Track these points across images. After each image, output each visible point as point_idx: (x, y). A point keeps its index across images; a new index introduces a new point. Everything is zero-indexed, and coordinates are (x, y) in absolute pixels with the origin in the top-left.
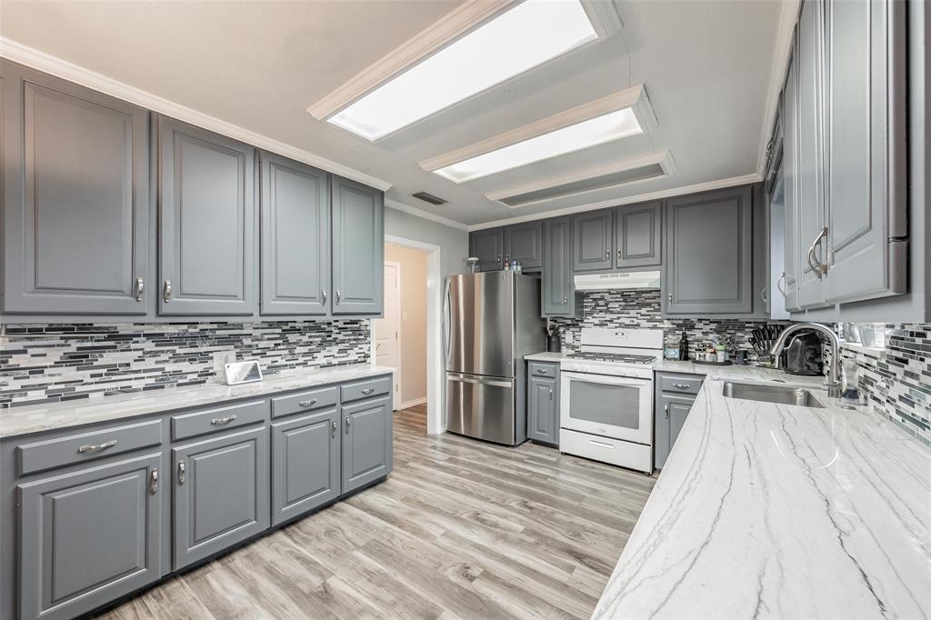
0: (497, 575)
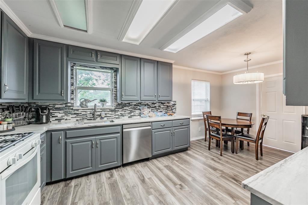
0: (172, 183)
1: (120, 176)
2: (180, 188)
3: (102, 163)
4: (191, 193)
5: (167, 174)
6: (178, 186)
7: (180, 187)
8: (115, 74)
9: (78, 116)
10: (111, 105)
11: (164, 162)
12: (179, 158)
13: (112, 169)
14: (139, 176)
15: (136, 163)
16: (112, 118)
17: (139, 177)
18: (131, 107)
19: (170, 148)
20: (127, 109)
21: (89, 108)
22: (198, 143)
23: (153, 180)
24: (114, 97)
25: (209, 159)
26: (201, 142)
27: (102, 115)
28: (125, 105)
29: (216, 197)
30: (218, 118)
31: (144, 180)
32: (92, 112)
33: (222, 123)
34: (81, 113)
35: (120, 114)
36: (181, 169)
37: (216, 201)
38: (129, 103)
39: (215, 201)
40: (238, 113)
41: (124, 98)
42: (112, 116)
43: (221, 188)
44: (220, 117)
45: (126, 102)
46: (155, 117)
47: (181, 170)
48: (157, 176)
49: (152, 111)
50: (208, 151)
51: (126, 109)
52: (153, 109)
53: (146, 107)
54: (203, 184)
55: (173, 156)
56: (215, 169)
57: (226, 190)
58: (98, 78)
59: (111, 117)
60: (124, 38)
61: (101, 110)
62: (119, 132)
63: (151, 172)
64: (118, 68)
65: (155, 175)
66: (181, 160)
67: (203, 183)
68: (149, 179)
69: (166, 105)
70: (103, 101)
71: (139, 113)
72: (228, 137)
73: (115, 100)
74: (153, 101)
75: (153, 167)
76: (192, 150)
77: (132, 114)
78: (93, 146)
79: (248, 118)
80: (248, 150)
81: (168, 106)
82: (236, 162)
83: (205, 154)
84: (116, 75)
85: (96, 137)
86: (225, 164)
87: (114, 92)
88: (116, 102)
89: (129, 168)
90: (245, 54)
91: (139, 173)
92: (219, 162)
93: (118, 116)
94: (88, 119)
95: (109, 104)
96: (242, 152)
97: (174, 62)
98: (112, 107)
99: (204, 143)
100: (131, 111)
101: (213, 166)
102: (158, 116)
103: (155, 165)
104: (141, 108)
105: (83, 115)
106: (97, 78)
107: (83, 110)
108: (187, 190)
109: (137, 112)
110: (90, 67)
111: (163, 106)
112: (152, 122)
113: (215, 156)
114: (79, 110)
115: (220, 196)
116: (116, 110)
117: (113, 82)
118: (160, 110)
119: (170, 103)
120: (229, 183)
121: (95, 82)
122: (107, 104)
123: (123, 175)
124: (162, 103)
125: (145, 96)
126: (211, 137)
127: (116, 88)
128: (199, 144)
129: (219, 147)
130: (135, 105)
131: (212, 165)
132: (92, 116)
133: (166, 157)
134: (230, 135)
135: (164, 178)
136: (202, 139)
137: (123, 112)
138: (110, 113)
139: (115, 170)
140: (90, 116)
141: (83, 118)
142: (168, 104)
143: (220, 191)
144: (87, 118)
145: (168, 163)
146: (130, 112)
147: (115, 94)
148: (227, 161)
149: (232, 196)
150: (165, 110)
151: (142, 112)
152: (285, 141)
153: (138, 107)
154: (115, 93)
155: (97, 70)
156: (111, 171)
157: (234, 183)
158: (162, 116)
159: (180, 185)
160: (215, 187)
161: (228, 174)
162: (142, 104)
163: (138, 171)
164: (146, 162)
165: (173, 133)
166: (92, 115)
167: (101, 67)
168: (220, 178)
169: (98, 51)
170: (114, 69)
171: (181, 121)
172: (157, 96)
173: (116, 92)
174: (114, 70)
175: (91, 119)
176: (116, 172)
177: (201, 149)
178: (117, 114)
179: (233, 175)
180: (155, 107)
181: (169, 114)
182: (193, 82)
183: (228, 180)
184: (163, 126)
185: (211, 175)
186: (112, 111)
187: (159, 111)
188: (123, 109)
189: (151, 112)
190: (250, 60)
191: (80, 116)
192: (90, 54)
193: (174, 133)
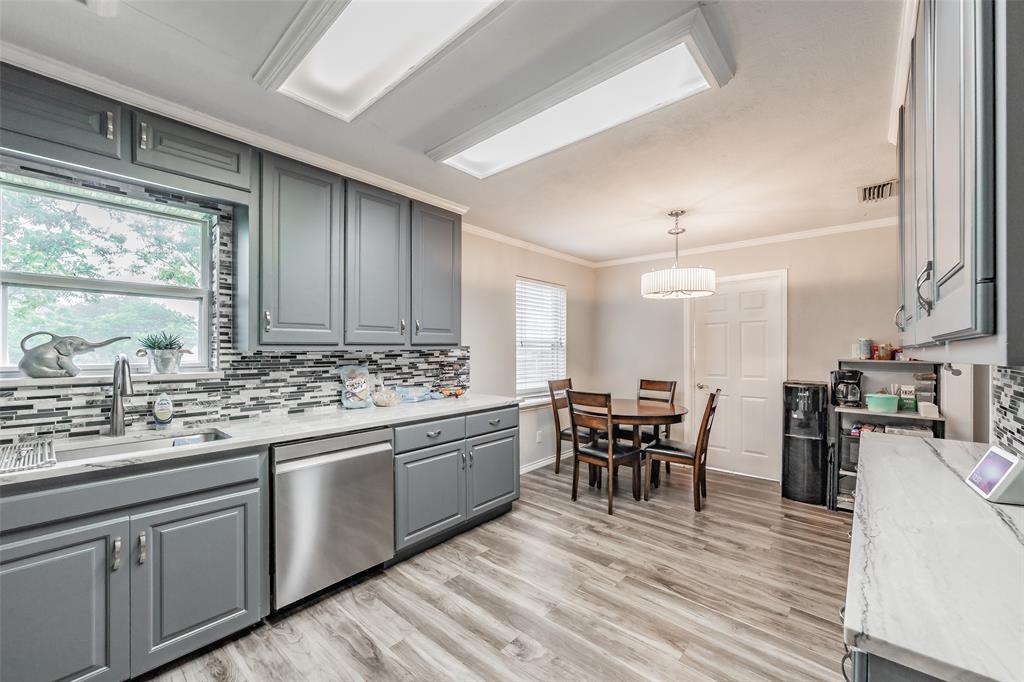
1: (266, 666)
2: (518, 655)
3: (165, 634)
4: (557, 661)
5: (459, 611)
6: (510, 650)
7: (517, 651)
8: (228, 230)
9: (9, 423)
10: (205, 363)
11: (443, 569)
12: (492, 542)
13: (220, 644)
14: (355, 646)
15: (332, 595)
16: (208, 421)
17: (354, 654)
18: (299, 370)
19: (457, 514)
20: (284, 380)
21: (80, 377)
22: (538, 482)
23: (415, 652)
24: (223, 330)
25: (580, 528)
26: (544, 476)
27: (157, 409)
28: (274, 363)
29: (632, 654)
30: (602, 400)
31: (377, 659)
32: (102, 398)
33: (613, 413)
34: (30, 407)
35: (252, 399)
36: (506, 580)
37: (634, 668)
38: (293, 356)
39: (631, 668)
40: (642, 381)
41: (273, 333)
42: (211, 413)
43: (635, 618)
44: (608, 397)
45: (279, 351)
46: (399, 404)
47: (507, 585)
48: (424, 628)
49: (387, 382)
50: (573, 504)
51: (276, 381)
52: (388, 375)
53: (365, 369)
54: (586, 620)
55: (466, 541)
56: (604, 560)
57: (650, 621)
58: (112, 246)
59: (205, 414)
60: (291, 76)
61: (153, 387)
62: (256, 480)
63: (400, 620)
64: (246, 208)
65: (419, 628)
66: (499, 550)
67: (584, 616)
68: (396, 648)
69: (436, 360)
70: (163, 346)
71: (335, 393)
72: (626, 454)
73: (229, 342)
74: (391, 348)
75: (403, 597)
76: (526, 507)
77: (307, 398)
78: (118, 562)
79: (666, 395)
80: (668, 484)
81: (442, 365)
82: (652, 526)
83: (565, 514)
84: (234, 237)
85: (133, 518)
86: (627, 537)
87: (223, 305)
88: (232, 351)
89: (300, 623)
90: (671, 214)
91: (349, 632)
92: (610, 536)
93: (242, 410)
94: (73, 430)
95: (193, 359)
96: (657, 494)
97: (468, 212)
98: (212, 370)
99: (552, 479)
100: (299, 386)
101: (597, 549)
102: (410, 401)
103: (410, 586)
104: (343, 372)
105: (43, 413)
106: (102, 244)
107: (40, 388)
108: (541, 655)
109: (328, 389)
110: (86, 185)
111: (425, 366)
112: (394, 426)
113: (594, 516)
114: (16, 389)
115: (641, 648)
116: (232, 383)
117: (217, 265)
118: (417, 379)
119: (450, 354)
120: (651, 597)
121: (93, 260)
122: (186, 359)
123: (280, 661)
124: (422, 354)
125: (362, 327)
126: (580, 457)
127: (230, 292)
128: (540, 486)
129: (599, 487)
130: (318, 362)
131: (594, 548)
132: (103, 419)
133: (446, 548)
134: (628, 449)
135: (454, 632)
136: (547, 467)
137: (265, 393)
138: (203, 397)
139: (237, 647)
140: (87, 416)
141: (45, 429)
142: (442, 358)
143: (636, 629)
144: (66, 426)
145: (456, 570)
146: (295, 389)
147: (227, 316)
148: (630, 529)
149: (674, 638)
150: (433, 379)
151: (349, 389)
152: (747, 451)
153: (333, 371)
154: (226, 311)
155: (129, 201)
156: (218, 654)
157: (664, 593)
158: (422, 400)
159: (516, 642)
160: (620, 621)
161: (642, 569)
162: (346, 356)
163: (344, 628)
164: (372, 582)
165: (468, 459)
166: (98, 411)
167: (151, 191)
168: (628, 586)
169: (139, 117)
170: (220, 206)
171: (493, 416)
172: (408, 328)
173: (233, 306)
174: (221, 213)
175: (97, 432)
176: (244, 655)
177: (551, 500)
178: (234, 399)
179: (655, 569)
180: (398, 367)
181: (448, 393)
182: (519, 285)
183: (647, 587)
184: (434, 435)
185: (600, 584)
186: (210, 388)
187: (411, 381)
188: (263, 378)
189: (384, 388)
190: (684, 230)
191: (24, 422)
192: (94, 121)
193: (471, 458)
